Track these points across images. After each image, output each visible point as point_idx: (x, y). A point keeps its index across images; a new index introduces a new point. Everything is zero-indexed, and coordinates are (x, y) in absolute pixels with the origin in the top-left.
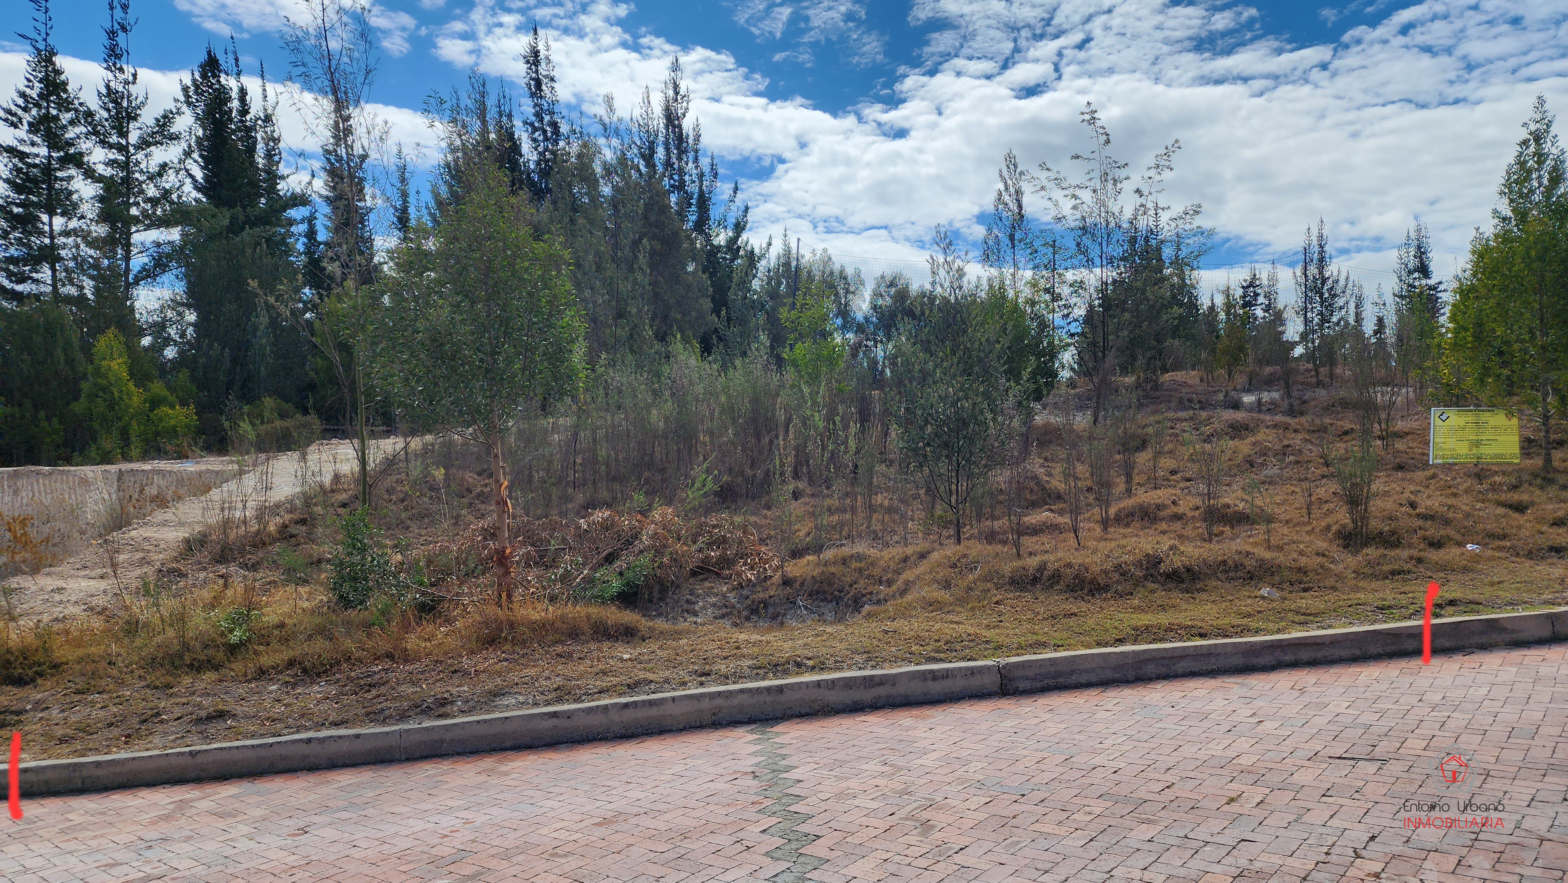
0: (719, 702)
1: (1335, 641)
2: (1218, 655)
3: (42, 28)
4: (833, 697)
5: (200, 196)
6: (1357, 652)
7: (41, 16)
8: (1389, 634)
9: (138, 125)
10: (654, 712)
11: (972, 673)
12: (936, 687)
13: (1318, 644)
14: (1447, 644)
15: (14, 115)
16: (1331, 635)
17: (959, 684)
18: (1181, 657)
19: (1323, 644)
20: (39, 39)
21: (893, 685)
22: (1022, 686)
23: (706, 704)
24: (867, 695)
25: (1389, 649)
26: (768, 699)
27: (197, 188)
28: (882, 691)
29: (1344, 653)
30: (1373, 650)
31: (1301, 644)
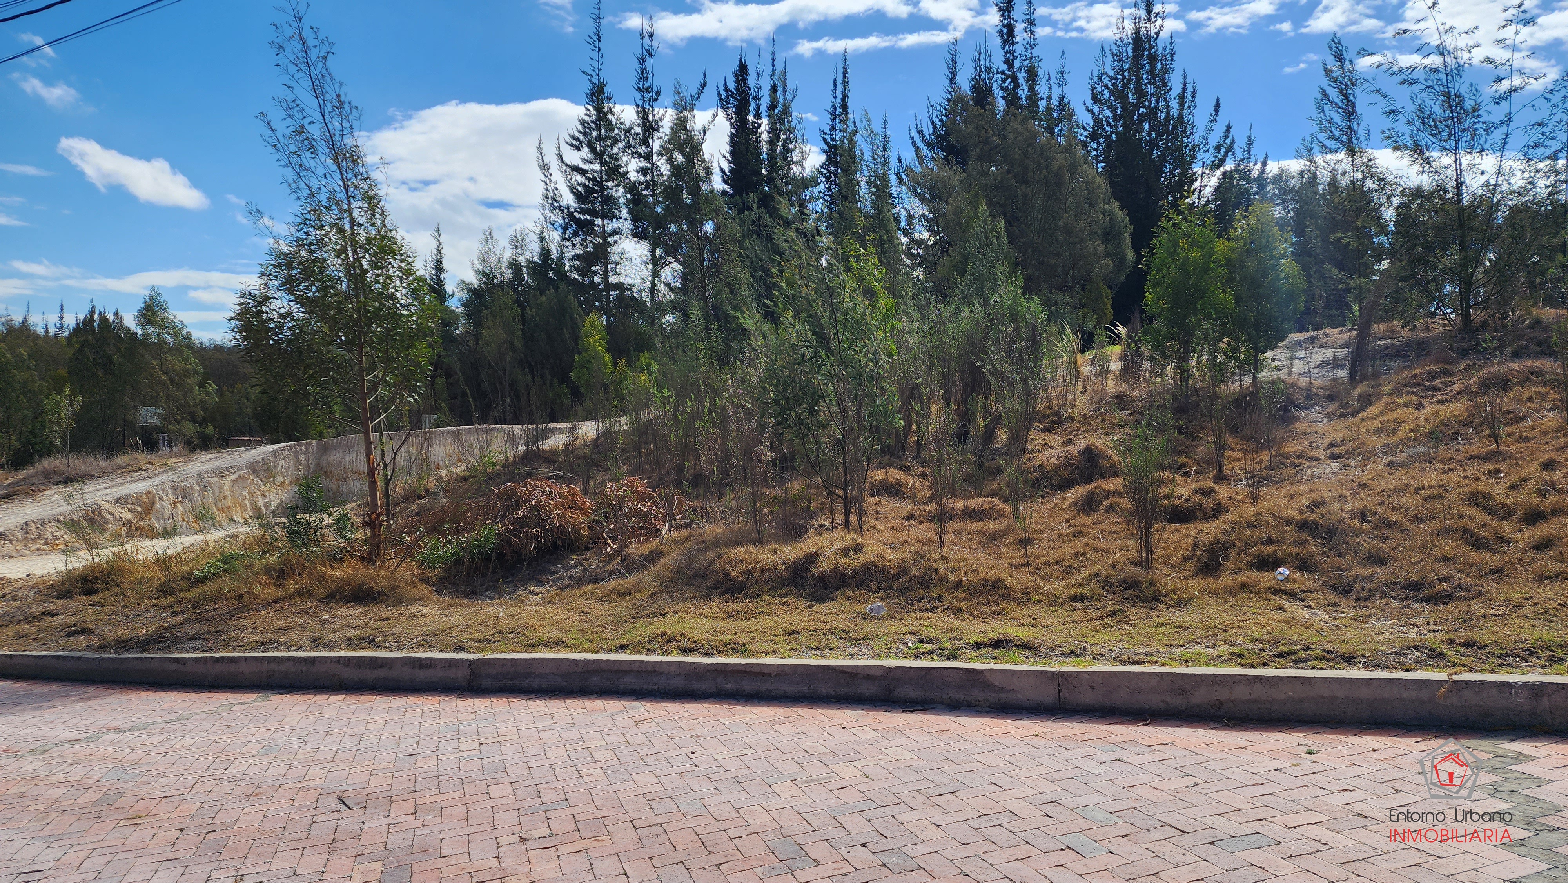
0: (274, 666)
1: (783, 672)
2: (662, 673)
3: (596, 64)
4: (348, 673)
5: (727, 188)
6: (805, 690)
7: (595, 55)
8: (844, 672)
9: (659, 135)
10: (232, 668)
11: (450, 666)
12: (421, 675)
13: (764, 674)
14: (913, 695)
15: (577, 139)
16: (779, 666)
17: (438, 674)
18: (626, 671)
19: (769, 675)
20: (594, 74)
21: (391, 668)
22: (486, 683)
23: (264, 667)
24: (370, 675)
25: (842, 691)
26: (304, 669)
27: (725, 181)
28: (381, 673)
29: (790, 689)
30: (824, 689)
31: (745, 672)
